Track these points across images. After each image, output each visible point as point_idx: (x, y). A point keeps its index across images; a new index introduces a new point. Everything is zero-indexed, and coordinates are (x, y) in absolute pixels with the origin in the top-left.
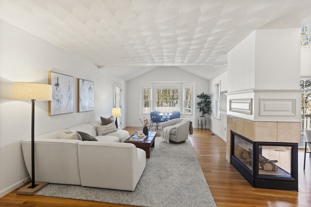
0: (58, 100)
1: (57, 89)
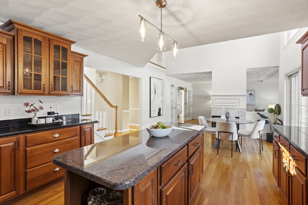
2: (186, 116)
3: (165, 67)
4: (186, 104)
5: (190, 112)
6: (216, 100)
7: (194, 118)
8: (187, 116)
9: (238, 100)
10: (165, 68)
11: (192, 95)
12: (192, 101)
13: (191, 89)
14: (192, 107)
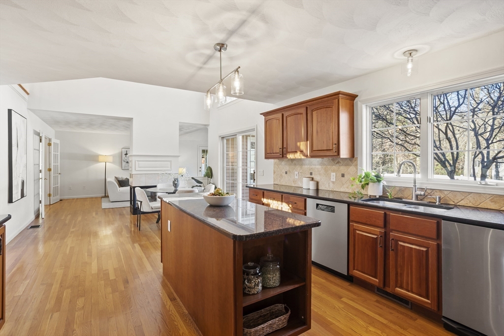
2: (50, 195)
3: (29, 92)
4: (50, 170)
5: (57, 186)
6: (140, 163)
7: (63, 197)
8: (52, 195)
9: (169, 163)
10: (28, 94)
11: (60, 153)
12: (59, 164)
13: (58, 142)
14: (59, 175)
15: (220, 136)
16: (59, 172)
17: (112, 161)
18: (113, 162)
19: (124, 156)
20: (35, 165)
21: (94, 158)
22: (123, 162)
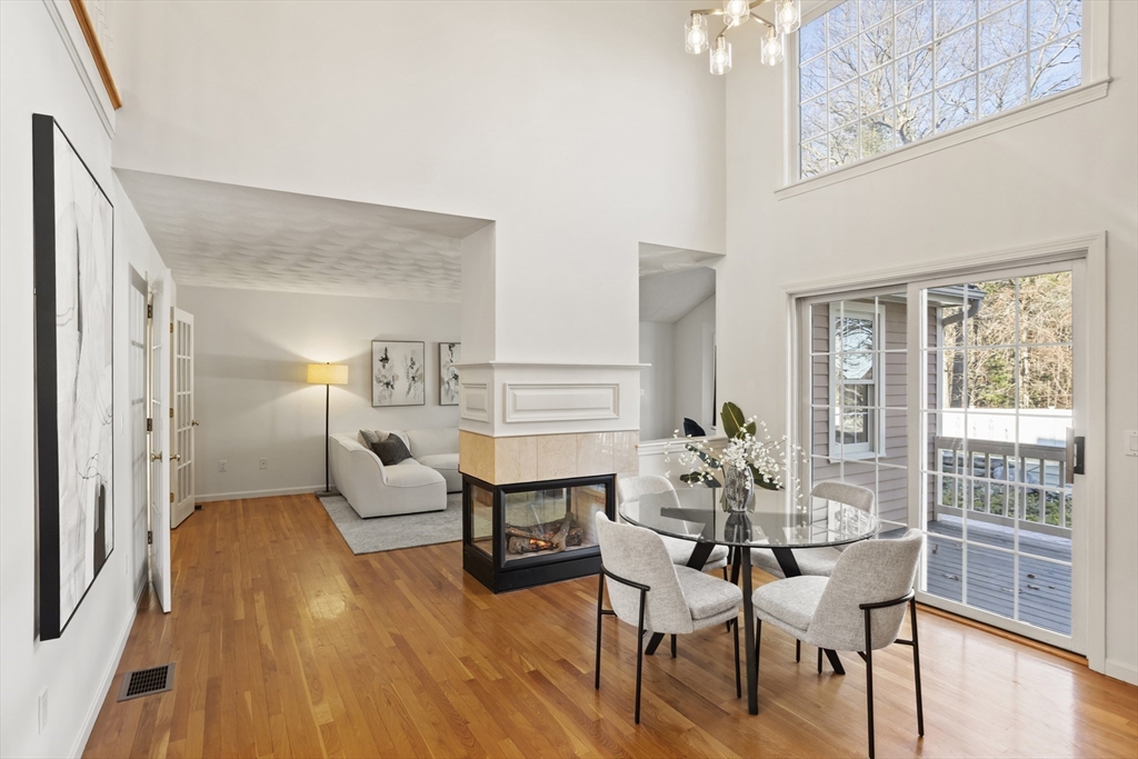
0: (388, 384)
1: (384, 366)
2: (171, 497)
4: (171, 413)
5: (187, 463)
6: (518, 392)
7: (201, 497)
8: (176, 496)
9: (610, 392)
10: (117, 105)
11: (195, 355)
12: (192, 392)
13: (188, 318)
14: (193, 428)
15: (791, 295)
16: (192, 418)
17: (346, 383)
18: (349, 386)
19: (378, 365)
20: (133, 403)
21: (291, 373)
22: (375, 382)
